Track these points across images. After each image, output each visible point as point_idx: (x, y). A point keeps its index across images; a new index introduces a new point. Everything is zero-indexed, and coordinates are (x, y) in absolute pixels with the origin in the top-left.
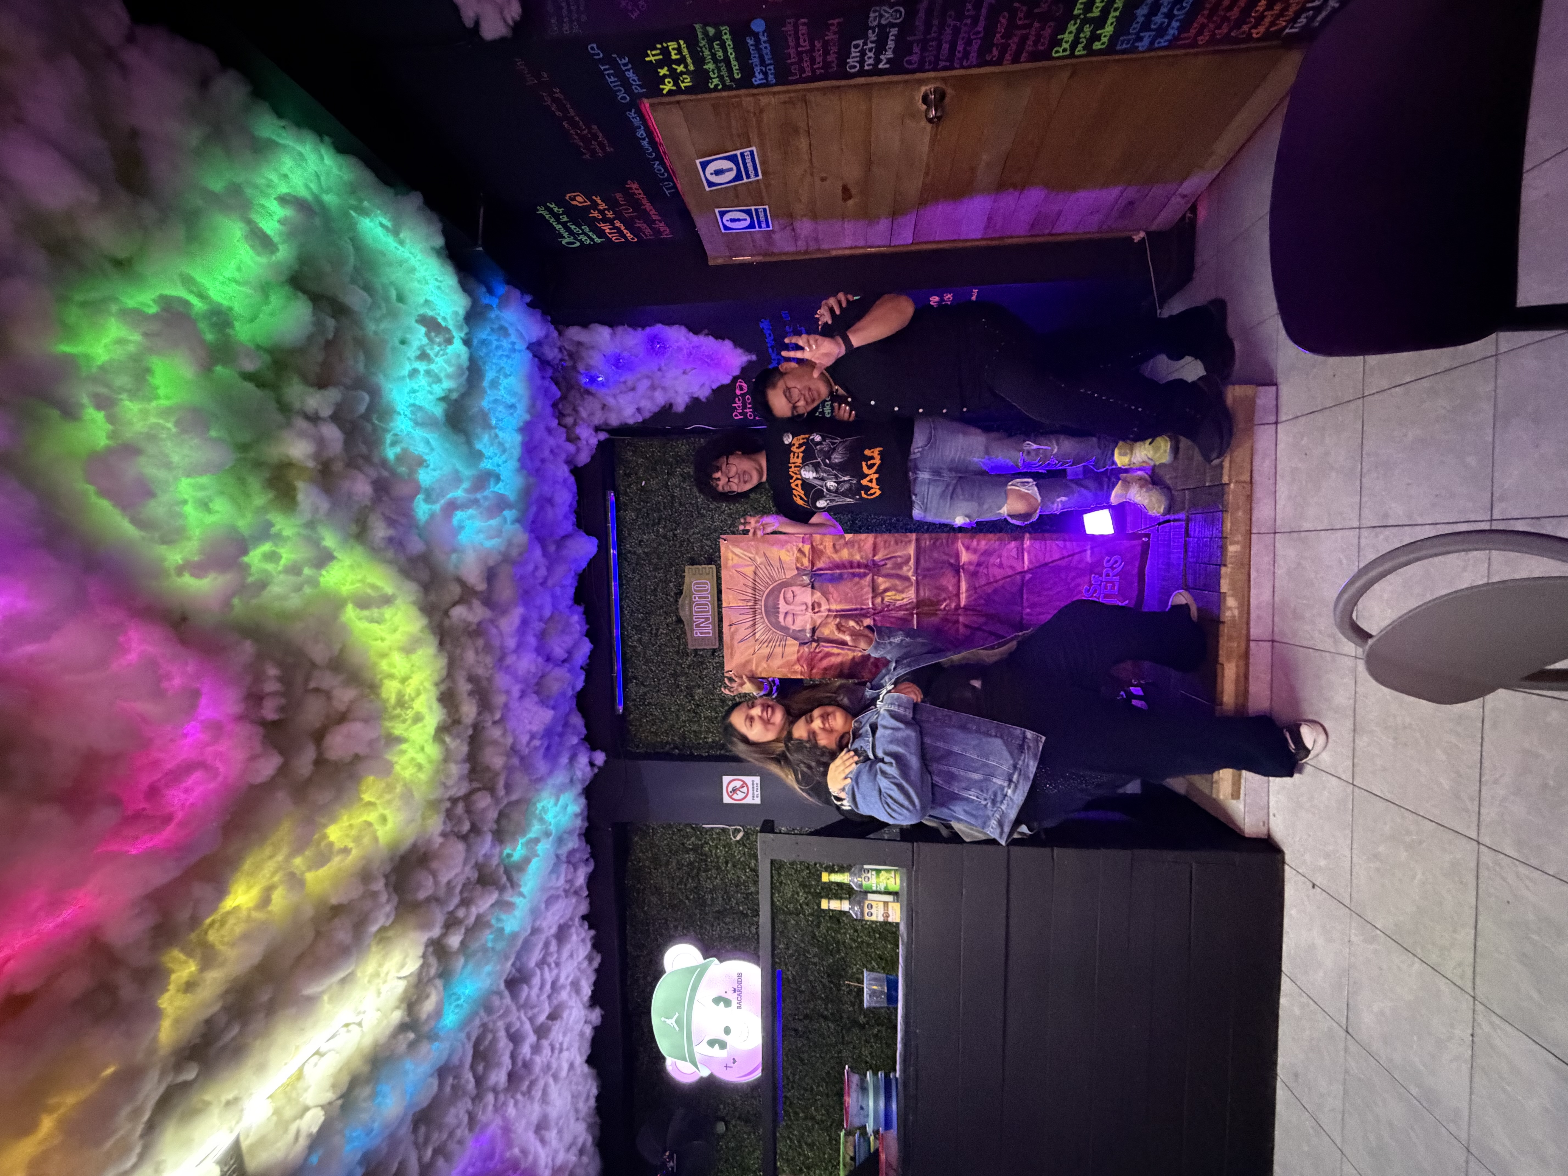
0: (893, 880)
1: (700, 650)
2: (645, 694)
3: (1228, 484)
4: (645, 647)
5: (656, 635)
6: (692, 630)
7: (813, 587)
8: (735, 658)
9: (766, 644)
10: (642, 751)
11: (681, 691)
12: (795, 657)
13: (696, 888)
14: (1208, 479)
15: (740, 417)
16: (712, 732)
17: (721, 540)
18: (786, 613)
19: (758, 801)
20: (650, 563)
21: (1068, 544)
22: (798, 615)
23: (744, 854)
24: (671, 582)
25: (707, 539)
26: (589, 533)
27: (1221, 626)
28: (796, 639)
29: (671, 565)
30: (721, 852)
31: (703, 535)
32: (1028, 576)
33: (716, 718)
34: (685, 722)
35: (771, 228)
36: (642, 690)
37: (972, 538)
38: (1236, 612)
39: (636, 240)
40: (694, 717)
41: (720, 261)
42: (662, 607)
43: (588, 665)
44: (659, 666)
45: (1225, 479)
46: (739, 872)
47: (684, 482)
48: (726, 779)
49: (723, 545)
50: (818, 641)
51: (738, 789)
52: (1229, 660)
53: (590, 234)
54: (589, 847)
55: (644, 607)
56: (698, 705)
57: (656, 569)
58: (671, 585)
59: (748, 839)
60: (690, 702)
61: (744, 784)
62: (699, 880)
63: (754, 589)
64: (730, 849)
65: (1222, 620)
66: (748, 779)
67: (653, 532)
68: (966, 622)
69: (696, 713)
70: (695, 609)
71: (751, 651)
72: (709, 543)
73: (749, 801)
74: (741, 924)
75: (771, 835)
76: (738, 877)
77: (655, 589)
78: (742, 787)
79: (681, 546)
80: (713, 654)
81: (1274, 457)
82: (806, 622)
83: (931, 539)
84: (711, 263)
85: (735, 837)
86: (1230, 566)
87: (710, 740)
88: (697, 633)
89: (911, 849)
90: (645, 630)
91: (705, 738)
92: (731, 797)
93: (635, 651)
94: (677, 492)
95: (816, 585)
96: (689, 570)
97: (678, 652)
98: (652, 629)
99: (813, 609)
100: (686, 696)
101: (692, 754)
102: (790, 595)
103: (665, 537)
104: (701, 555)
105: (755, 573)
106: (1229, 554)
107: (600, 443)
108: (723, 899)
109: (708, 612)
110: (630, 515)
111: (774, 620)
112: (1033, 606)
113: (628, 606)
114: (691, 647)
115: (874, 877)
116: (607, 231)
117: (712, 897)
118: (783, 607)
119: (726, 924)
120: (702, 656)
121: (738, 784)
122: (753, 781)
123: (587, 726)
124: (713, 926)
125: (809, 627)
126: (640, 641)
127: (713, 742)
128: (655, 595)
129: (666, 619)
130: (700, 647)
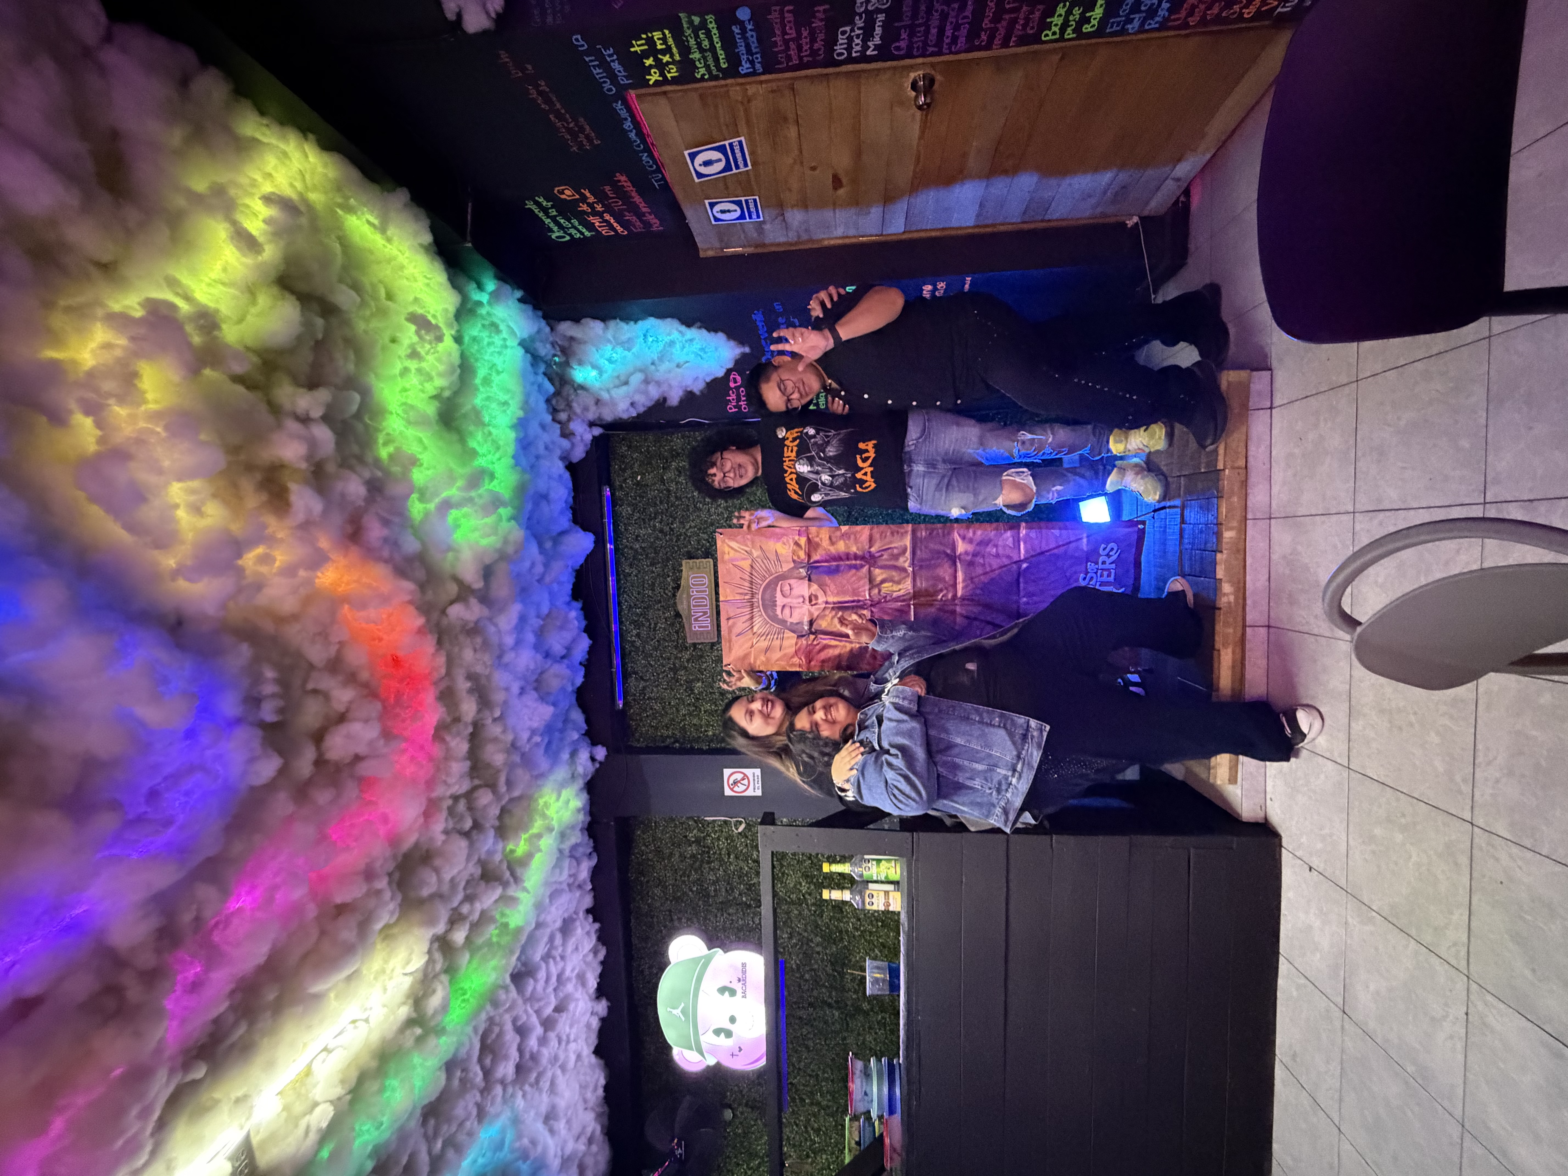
0: (893, 870)
1: (699, 644)
2: (644, 688)
3: (1224, 470)
4: (645, 642)
5: (655, 630)
6: (691, 624)
7: (810, 580)
8: (733, 652)
9: (764, 637)
10: (644, 745)
11: (681, 685)
12: (793, 649)
13: (698, 880)
14: (1203, 465)
15: (734, 410)
16: (713, 726)
17: (717, 534)
18: (784, 606)
19: (759, 793)
20: (647, 557)
21: (1064, 532)
22: (795, 607)
23: (747, 845)
24: (669, 576)
25: (703, 533)
26: (585, 529)
27: (1217, 611)
28: (794, 632)
29: (668, 560)
30: (723, 844)
31: (700, 529)
32: (1025, 565)
33: (716, 711)
34: (685, 715)
35: (762, 219)
36: (642, 684)
37: (968, 528)
38: (1232, 598)
39: (626, 233)
40: (693, 711)
41: (710, 253)
42: (660, 602)
43: (587, 660)
44: (658, 660)
45: (1220, 466)
46: (742, 864)
47: (679, 476)
48: (727, 772)
49: (719, 539)
50: (815, 633)
51: (739, 782)
52: (1225, 645)
53: (580, 227)
54: (592, 841)
55: (642, 602)
56: (698, 699)
57: (652, 564)
58: (669, 579)
59: (750, 830)
60: (689, 696)
61: (745, 776)
62: (702, 872)
63: (751, 583)
64: (732, 841)
65: (1217, 606)
66: (749, 772)
67: (650, 527)
68: (964, 612)
69: (696, 707)
70: (693, 603)
71: (750, 644)
72: (706, 536)
73: (750, 793)
74: (744, 914)
75: (772, 828)
76: (741, 868)
77: (653, 584)
78: (743, 779)
79: (678, 540)
80: (712, 648)
81: (1268, 443)
82: (804, 615)
83: (926, 529)
84: (702, 254)
85: (737, 829)
86: (1225, 552)
87: (710, 733)
88: (696, 627)
89: (910, 839)
90: (643, 625)
91: (705, 731)
92: (732, 790)
93: (633, 646)
94: (673, 486)
95: (812, 577)
96: (686, 564)
97: (676, 647)
98: (650, 624)
99: (810, 601)
100: (685, 690)
101: (692, 748)
102: (787, 588)
103: (661, 531)
104: (698, 549)
105: (752, 567)
106: (1224, 540)
107: (595, 439)
108: (726, 890)
109: (706, 605)
110: (625, 510)
111: (771, 614)
112: (1030, 595)
113: (626, 601)
114: (690, 641)
115: (874, 867)
116: (597, 224)
117: (715, 890)
118: (780, 600)
119: (729, 914)
120: (701, 649)
121: (739, 776)
122: (754, 774)
123: (587, 721)
124: (716, 916)
125: (806, 620)
126: (638, 635)
127: (714, 735)
128: (653, 590)
129: (664, 613)
130: (699, 641)
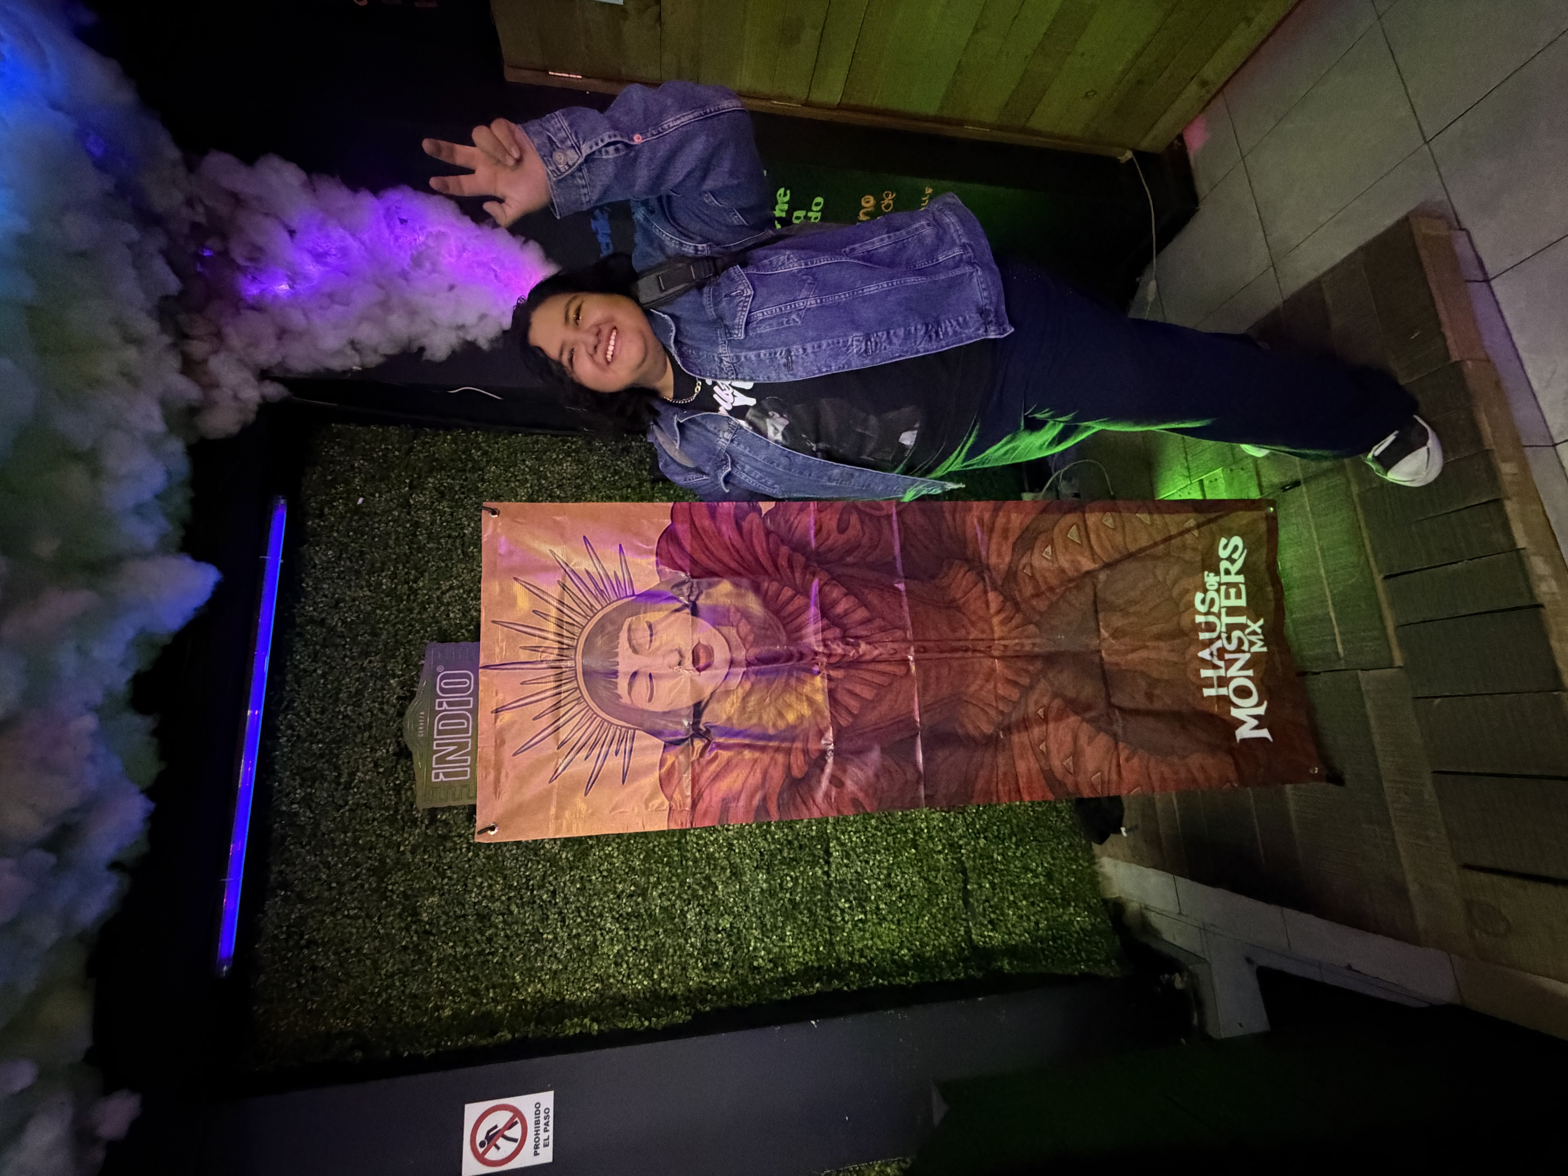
1: (443, 810)
2: (302, 919)
4: (318, 814)
5: (348, 786)
6: (429, 770)
8: (502, 796)
11: (391, 905)
12: (654, 778)
16: (454, 993)
17: (484, 513)
18: (634, 675)
19: (546, 1156)
20: (354, 642)
22: (660, 677)
24: (394, 676)
27: (1543, 614)
28: (656, 734)
29: (397, 646)
33: (466, 956)
34: (391, 976)
36: (298, 911)
38: (1553, 586)
40: (413, 963)
41: (526, 76)
42: (368, 728)
44: (347, 852)
45: (1455, 356)
48: (472, 1111)
49: (489, 523)
50: (707, 734)
51: (501, 1134)
55: (328, 729)
56: (428, 933)
57: (365, 654)
58: (394, 682)
61: (518, 1116)
66: (525, 1103)
69: (421, 953)
70: (438, 726)
73: (526, 1159)
77: (359, 692)
78: (510, 1125)
82: (680, 692)
86: (1515, 498)
87: (447, 1012)
88: (436, 775)
90: (323, 778)
91: (437, 1008)
92: (481, 1158)
96: (434, 650)
97: (392, 820)
98: (339, 776)
99: (696, 660)
100: (400, 915)
101: (396, 1057)
102: (643, 632)
103: (391, 593)
105: (563, 589)
107: (268, 404)
109: (466, 731)
110: (319, 553)
111: (604, 693)
114: (422, 804)
118: (626, 661)
120: (446, 823)
121: (501, 1119)
122: (538, 1105)
125: (685, 703)
126: (307, 801)
127: (454, 1016)
128: (357, 705)
129: (373, 750)
130: (445, 805)
